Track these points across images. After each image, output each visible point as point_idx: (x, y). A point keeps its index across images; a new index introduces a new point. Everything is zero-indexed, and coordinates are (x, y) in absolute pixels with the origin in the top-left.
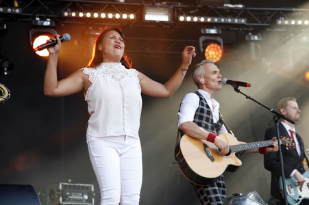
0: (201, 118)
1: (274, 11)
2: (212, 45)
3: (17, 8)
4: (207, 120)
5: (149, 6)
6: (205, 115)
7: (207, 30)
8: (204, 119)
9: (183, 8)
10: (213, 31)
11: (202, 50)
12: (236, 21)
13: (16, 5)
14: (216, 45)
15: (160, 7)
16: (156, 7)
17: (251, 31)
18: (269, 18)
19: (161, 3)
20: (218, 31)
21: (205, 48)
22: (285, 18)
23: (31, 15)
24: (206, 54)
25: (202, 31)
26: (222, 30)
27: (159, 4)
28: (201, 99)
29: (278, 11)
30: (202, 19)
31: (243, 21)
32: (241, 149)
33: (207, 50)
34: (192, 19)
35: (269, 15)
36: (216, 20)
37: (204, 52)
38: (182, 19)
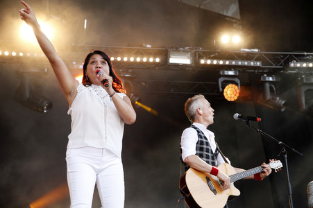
0: (201, 149)
1: (287, 55)
2: (230, 85)
4: (208, 150)
5: (173, 51)
6: (205, 146)
7: (226, 72)
8: (205, 150)
9: (204, 53)
10: (231, 73)
11: (221, 89)
12: (252, 64)
14: (234, 86)
15: (183, 51)
16: (180, 51)
17: (266, 73)
18: (282, 61)
19: (184, 48)
20: (235, 73)
21: (223, 88)
22: (297, 61)
24: (225, 94)
25: (221, 73)
26: (239, 72)
27: (182, 49)
28: (198, 132)
29: (291, 55)
30: (221, 62)
31: (258, 64)
32: (238, 178)
33: (225, 90)
34: (212, 62)
35: (282, 59)
36: (234, 63)
37: (223, 92)
38: (202, 62)
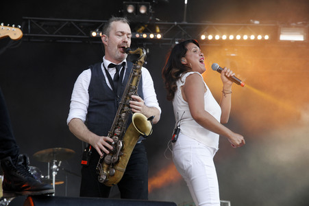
3: (159, 33)
5: (284, 27)
13: (158, 30)
15: (296, 27)
16: (291, 27)
19: (296, 23)
23: (171, 39)
27: (294, 24)
